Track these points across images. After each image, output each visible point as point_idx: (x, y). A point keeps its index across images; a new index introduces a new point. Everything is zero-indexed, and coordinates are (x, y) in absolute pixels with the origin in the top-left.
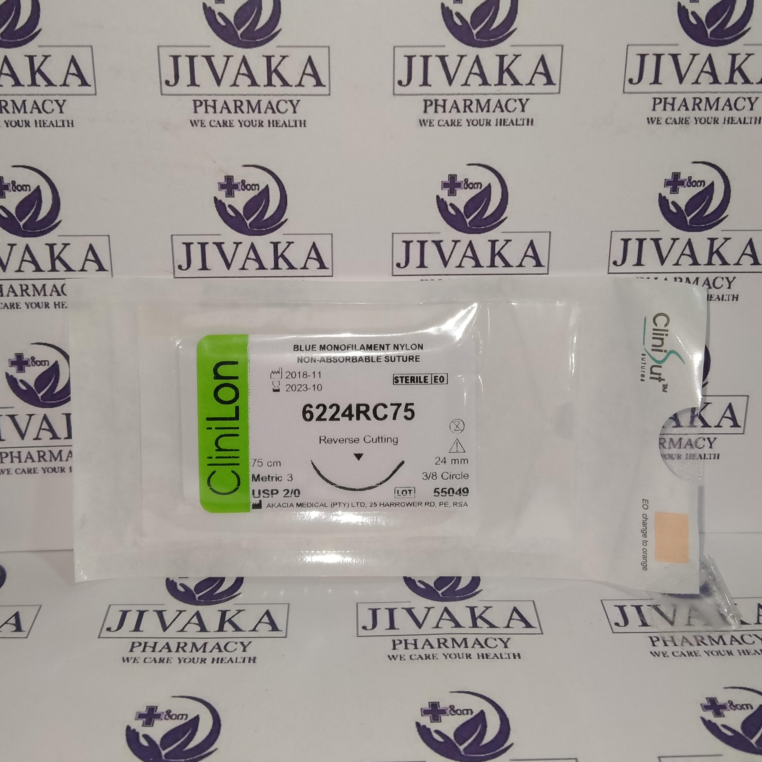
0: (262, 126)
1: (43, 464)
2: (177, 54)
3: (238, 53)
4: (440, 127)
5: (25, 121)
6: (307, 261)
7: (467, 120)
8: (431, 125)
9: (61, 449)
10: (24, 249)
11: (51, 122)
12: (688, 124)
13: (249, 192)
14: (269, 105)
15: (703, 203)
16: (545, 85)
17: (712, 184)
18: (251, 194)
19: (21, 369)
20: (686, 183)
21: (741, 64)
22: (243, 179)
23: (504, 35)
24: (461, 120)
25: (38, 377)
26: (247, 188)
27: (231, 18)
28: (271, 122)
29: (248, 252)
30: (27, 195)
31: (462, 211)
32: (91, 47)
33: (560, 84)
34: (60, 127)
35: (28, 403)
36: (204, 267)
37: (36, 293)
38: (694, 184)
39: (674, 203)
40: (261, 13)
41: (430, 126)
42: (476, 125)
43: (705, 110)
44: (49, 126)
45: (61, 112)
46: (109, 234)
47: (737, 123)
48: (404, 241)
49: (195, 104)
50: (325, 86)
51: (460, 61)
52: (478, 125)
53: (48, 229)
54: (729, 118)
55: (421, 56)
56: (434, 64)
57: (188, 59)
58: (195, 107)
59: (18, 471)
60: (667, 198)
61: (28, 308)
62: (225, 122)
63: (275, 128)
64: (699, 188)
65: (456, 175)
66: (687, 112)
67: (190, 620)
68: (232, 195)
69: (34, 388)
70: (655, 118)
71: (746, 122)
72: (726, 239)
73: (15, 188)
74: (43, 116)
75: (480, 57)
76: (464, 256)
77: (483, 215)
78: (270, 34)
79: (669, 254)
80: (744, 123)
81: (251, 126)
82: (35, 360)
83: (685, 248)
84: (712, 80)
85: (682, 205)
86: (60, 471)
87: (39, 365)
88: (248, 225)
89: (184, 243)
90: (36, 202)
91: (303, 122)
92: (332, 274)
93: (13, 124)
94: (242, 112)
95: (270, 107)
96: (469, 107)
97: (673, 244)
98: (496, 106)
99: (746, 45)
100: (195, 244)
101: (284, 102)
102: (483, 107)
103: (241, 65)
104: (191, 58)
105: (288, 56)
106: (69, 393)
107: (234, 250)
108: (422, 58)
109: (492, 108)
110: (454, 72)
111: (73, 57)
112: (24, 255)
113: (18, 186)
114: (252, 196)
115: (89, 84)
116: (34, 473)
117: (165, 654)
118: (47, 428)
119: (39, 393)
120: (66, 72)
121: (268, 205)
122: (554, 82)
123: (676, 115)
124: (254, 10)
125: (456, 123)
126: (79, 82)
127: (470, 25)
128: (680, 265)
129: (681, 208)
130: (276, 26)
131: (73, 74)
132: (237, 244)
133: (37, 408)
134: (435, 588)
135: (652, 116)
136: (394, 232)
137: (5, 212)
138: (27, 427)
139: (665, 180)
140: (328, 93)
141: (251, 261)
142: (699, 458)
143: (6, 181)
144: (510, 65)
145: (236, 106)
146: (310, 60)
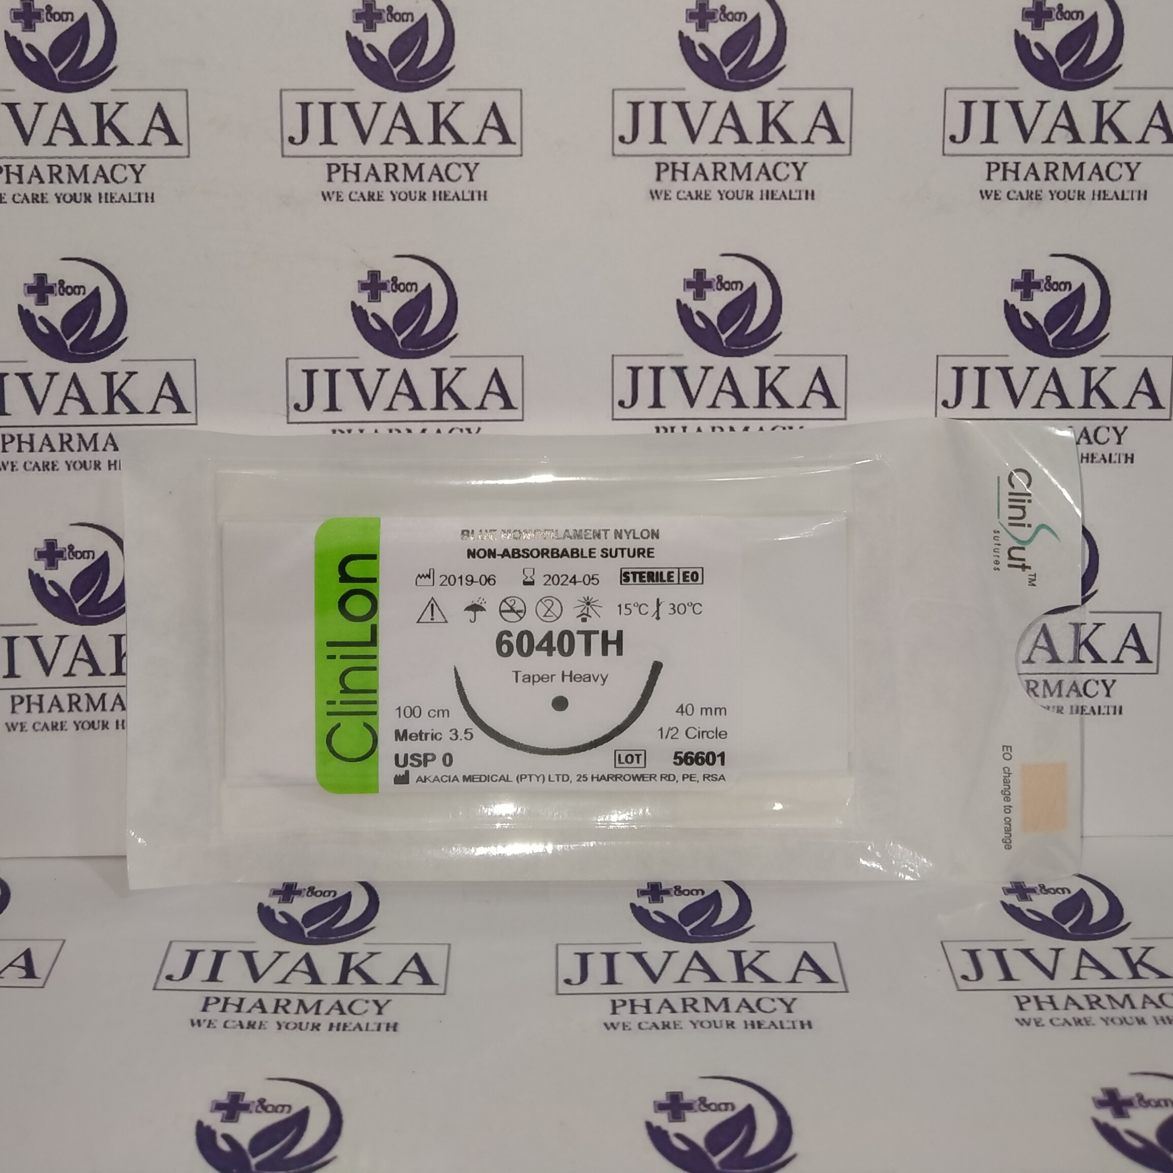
0: (425, 200)
1: (76, 716)
2: (307, 101)
3: (393, 98)
4: (680, 201)
5: (85, 194)
6: (485, 397)
7: (719, 192)
8: (668, 197)
9: (105, 692)
10: (70, 381)
11: (122, 195)
12: (1041, 199)
13: (402, 293)
14: (435, 170)
15: (1070, 314)
16: (829, 143)
17: (1082, 287)
18: (404, 298)
19: (52, 565)
20: (1042, 285)
21: (1112, 115)
22: (395, 275)
23: (769, 74)
24: (710, 191)
25: (77, 577)
26: (399, 289)
27: (385, 51)
28: (437, 193)
29: (397, 383)
30: (80, 300)
31: (715, 322)
32: (186, 91)
33: (851, 142)
34: (134, 202)
35: (59, 617)
36: (333, 407)
37: (83, 447)
38: (1055, 287)
39: (1027, 314)
40: (426, 44)
41: (665, 199)
42: (732, 199)
43: (1064, 180)
44: (119, 202)
45: (138, 181)
46: (196, 358)
47: (1112, 199)
48: (629, 368)
49: (330, 169)
50: (515, 143)
51: (707, 110)
52: (735, 199)
53: (107, 350)
54: (1100, 192)
55: (651, 102)
56: (670, 114)
57: (322, 107)
58: (330, 173)
59: (37, 727)
60: (1017, 307)
61: (69, 469)
62: (371, 194)
63: (443, 202)
64: (1062, 292)
65: (705, 270)
66: (1037, 182)
67: (296, 966)
68: (377, 298)
69: (69, 594)
70: (992, 191)
71: (1126, 197)
72: (1109, 369)
73: (63, 291)
74: (111, 187)
75: (735, 104)
76: (720, 390)
77: (747, 329)
78: (438, 73)
79: (1026, 391)
80: (1123, 199)
81: (408, 199)
82: (75, 550)
83: (1048, 382)
84: (1070, 137)
85: (1041, 318)
86: (101, 728)
87: (80, 558)
88: (400, 343)
89: (304, 371)
90: (92, 311)
91: (482, 193)
92: (523, 416)
93: (68, 198)
94: (397, 180)
95: (436, 172)
96: (721, 173)
97: (1030, 376)
98: (760, 172)
99: (1116, 88)
100: (321, 371)
101: (456, 166)
102: (741, 174)
103: (396, 115)
104: (327, 106)
105: (463, 103)
106: (123, 601)
107: (378, 380)
108: (653, 106)
109: (754, 173)
110: (698, 125)
111: (159, 104)
112: (69, 389)
113: (68, 287)
114: (407, 300)
115: (180, 142)
116: (62, 729)
117: (256, 1016)
118: (86, 657)
119: (77, 602)
120: (148, 125)
121: (430, 313)
122: (842, 139)
123: (1022, 186)
124: (418, 41)
125: (703, 196)
126: (166, 139)
127: (720, 61)
128: (1043, 408)
129: (1038, 322)
130: (447, 62)
131: (158, 129)
132: (383, 371)
133: (72, 625)
134: (679, 923)
135: (986, 189)
136: (614, 354)
137: (46, 326)
138: (55, 657)
139: (1013, 280)
140: (519, 153)
141: (402, 397)
142: (1092, 713)
143: (51, 281)
144: (778, 115)
145: (388, 173)
146: (494, 108)
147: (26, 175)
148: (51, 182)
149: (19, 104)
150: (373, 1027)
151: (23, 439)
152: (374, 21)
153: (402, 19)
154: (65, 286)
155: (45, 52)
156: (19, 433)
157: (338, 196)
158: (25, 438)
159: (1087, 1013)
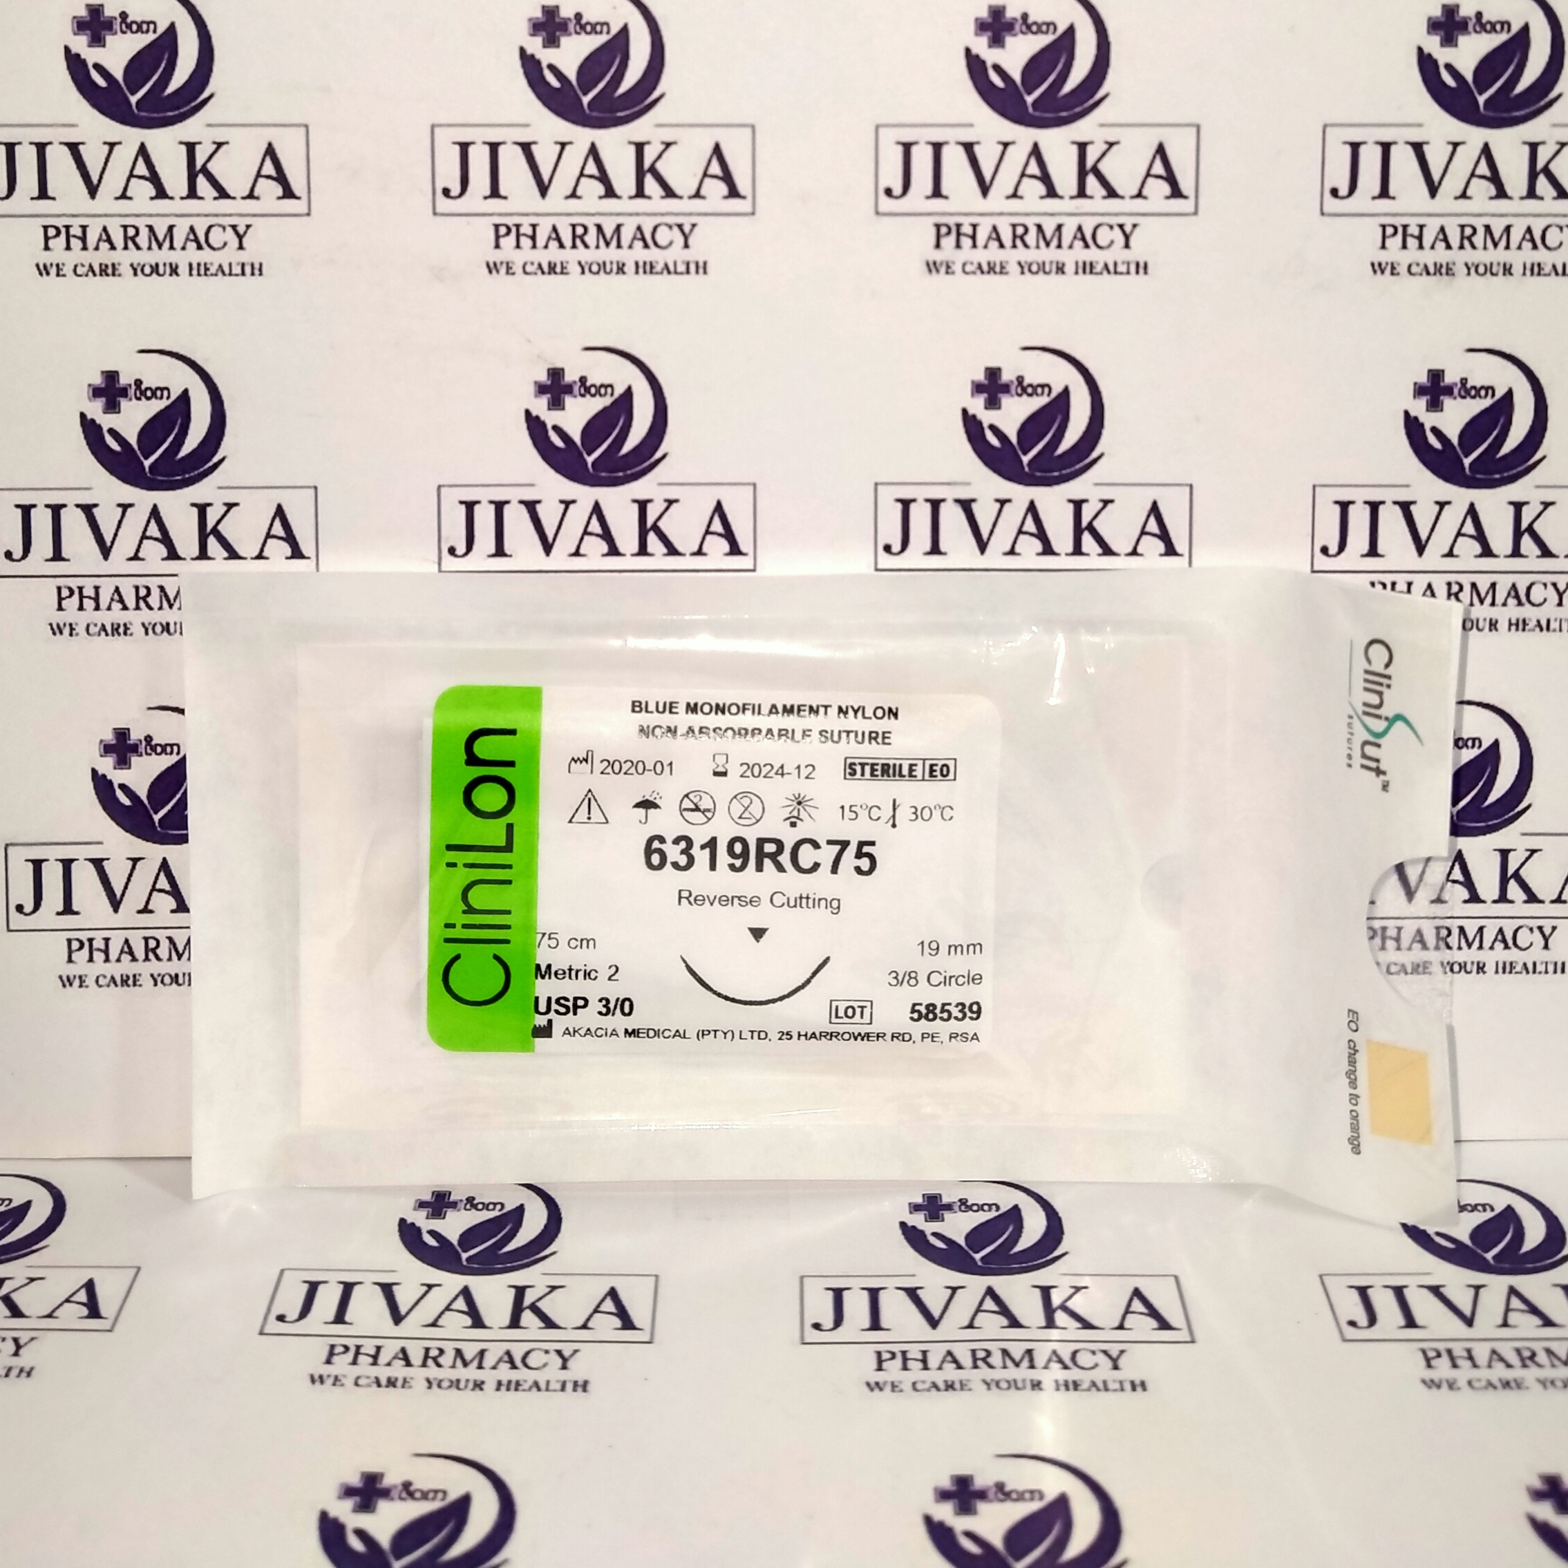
0: (624, 273)
1: (154, 967)
2: (468, 140)
3: (582, 137)
4: (967, 276)
6: (704, 538)
7: (1020, 264)
8: (950, 271)
10: (148, 515)
11: (220, 266)
12: (1453, 275)
13: (593, 399)
14: (638, 233)
15: (1494, 430)
16: (1167, 198)
17: (1510, 394)
18: (596, 405)
19: (123, 762)
20: (1456, 391)
22: (583, 374)
23: (1085, 106)
24: (1007, 263)
25: (155, 780)
26: (589, 393)
27: (571, 74)
28: (641, 264)
29: (586, 519)
30: (163, 407)
31: (1014, 439)
32: (306, 126)
33: (1197, 197)
34: (237, 275)
35: (132, 833)
36: (500, 552)
37: (165, 604)
38: (1473, 392)
39: (1435, 430)
40: (626, 65)
41: (947, 273)
42: (1037, 273)
43: (1485, 248)
44: (216, 275)
45: (241, 247)
46: (317, 485)
47: (1549, 275)
48: (898, 500)
49: (497, 231)
50: (745, 198)
51: (1003, 153)
52: (1041, 273)
53: (199, 474)
54: (1533, 265)
55: (929, 143)
57: (487, 148)
58: (497, 237)
60: (1421, 420)
62: (553, 265)
63: (648, 276)
64: (1483, 400)
65: (999, 369)
66: (1448, 252)
67: (450, 1304)
68: (560, 405)
69: (146, 802)
70: (1387, 264)
72: (1547, 505)
73: (141, 394)
74: (206, 256)
75: (1041, 146)
76: (1020, 532)
77: (1056, 449)
78: (642, 102)
79: (1434, 534)
80: (1564, 274)
81: (602, 272)
82: (153, 743)
83: (1464, 522)
84: (1493, 192)
85: (1453, 435)
87: (160, 754)
88: (590, 466)
89: (461, 502)
90: (179, 421)
91: (701, 264)
92: (755, 565)
93: (147, 270)
94: (586, 246)
95: (639, 236)
96: (1022, 238)
97: (1439, 514)
98: (1075, 237)
99: (1555, 125)
100: (485, 503)
101: (666, 228)
102: (1048, 239)
103: (586, 160)
104: (494, 147)
105: (675, 143)
107: (560, 516)
108: (930, 149)
109: (1066, 240)
110: (991, 173)
111: (270, 145)
112: (147, 525)
113: (147, 389)
114: (600, 407)
115: (298, 195)
116: (134, 984)
117: (398, 1370)
119: (156, 813)
120: (254, 173)
121: (630, 426)
122: (1185, 192)
123: (1429, 257)
124: (615, 61)
125: (998, 269)
126: (279, 191)
127: (1021, 87)
128: (1457, 556)
129: (1449, 440)
130: (654, 88)
131: (268, 177)
132: (567, 504)
133: (150, 844)
134: (966, 1248)
135: (1380, 260)
136: (879, 480)
137: (116, 440)
138: (126, 887)
139: (1415, 384)
140: (749, 210)
141: (594, 538)
142: (1524, 972)
143: (124, 380)
144: (1099, 160)
145: (574, 236)
146: (717, 151)
147: (92, 238)
148: (126, 248)
149: (83, 143)
150: (555, 1386)
151: (85, 593)
152: (558, 33)
153: (594, 31)
154: (143, 387)
155: (119, 75)
156: (80, 585)
157: (508, 268)
158: (89, 591)
159: (1517, 1373)
